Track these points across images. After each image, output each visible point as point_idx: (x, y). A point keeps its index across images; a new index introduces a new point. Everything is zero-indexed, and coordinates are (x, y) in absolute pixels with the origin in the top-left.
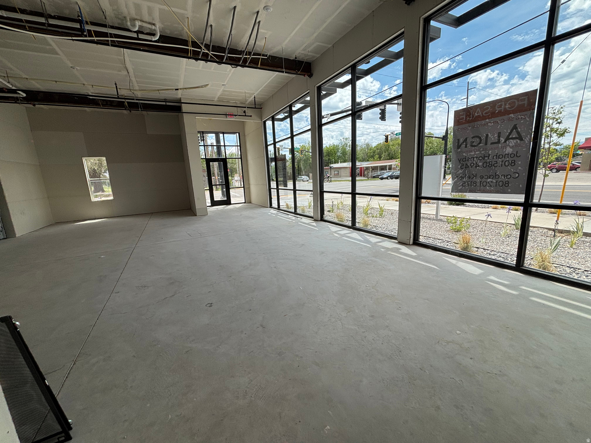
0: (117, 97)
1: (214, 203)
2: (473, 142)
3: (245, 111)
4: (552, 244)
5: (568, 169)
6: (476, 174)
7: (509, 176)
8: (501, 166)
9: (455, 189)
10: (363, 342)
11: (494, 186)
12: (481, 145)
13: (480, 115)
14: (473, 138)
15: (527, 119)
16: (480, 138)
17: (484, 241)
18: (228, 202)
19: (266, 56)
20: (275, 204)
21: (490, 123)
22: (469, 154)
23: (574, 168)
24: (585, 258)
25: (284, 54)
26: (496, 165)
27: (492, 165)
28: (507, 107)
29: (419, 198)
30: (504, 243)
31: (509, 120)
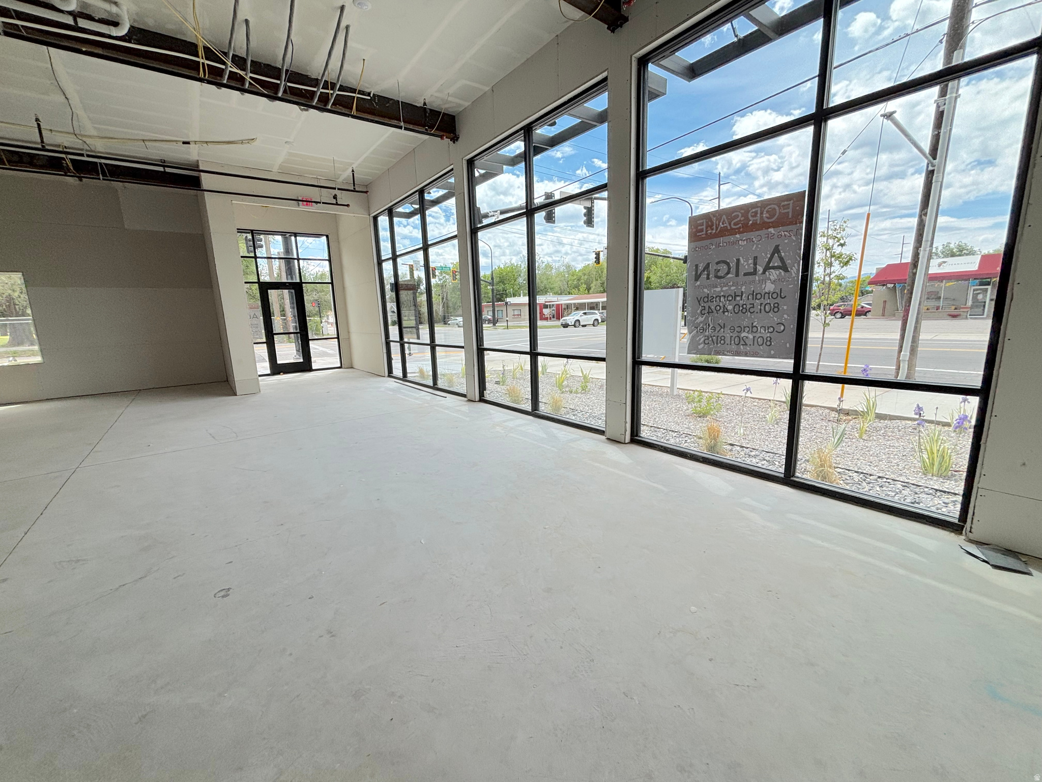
0: (40, 146)
1: (277, 369)
2: (719, 271)
3: (336, 195)
4: (834, 435)
5: (854, 313)
6: (724, 324)
7: (772, 329)
8: (759, 312)
9: (693, 348)
10: (526, 647)
11: (750, 345)
12: (730, 275)
13: (726, 226)
14: (718, 263)
15: (793, 237)
16: (728, 264)
17: (742, 431)
18: (305, 366)
19: (369, 94)
20: (397, 371)
21: (742, 240)
22: (712, 291)
23: (863, 313)
24: (879, 455)
25: (402, 94)
26: (752, 310)
27: (747, 310)
28: (764, 215)
29: (637, 363)
30: (770, 434)
31: (768, 237)
